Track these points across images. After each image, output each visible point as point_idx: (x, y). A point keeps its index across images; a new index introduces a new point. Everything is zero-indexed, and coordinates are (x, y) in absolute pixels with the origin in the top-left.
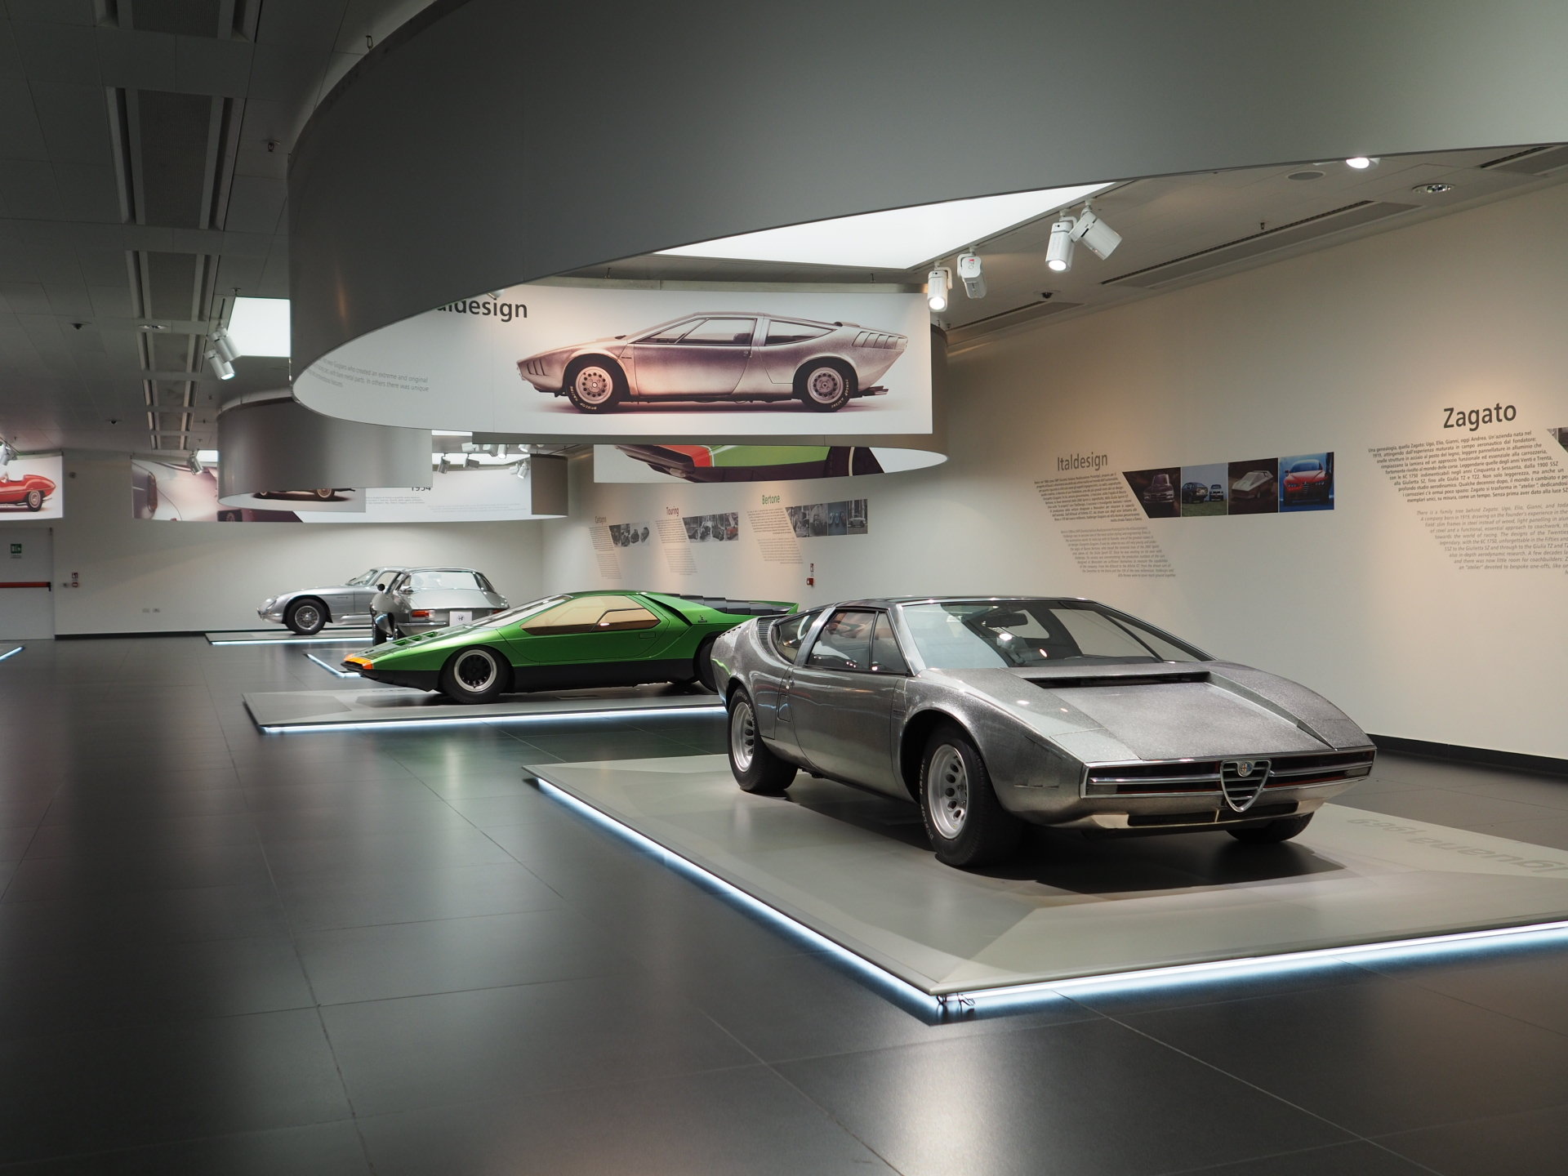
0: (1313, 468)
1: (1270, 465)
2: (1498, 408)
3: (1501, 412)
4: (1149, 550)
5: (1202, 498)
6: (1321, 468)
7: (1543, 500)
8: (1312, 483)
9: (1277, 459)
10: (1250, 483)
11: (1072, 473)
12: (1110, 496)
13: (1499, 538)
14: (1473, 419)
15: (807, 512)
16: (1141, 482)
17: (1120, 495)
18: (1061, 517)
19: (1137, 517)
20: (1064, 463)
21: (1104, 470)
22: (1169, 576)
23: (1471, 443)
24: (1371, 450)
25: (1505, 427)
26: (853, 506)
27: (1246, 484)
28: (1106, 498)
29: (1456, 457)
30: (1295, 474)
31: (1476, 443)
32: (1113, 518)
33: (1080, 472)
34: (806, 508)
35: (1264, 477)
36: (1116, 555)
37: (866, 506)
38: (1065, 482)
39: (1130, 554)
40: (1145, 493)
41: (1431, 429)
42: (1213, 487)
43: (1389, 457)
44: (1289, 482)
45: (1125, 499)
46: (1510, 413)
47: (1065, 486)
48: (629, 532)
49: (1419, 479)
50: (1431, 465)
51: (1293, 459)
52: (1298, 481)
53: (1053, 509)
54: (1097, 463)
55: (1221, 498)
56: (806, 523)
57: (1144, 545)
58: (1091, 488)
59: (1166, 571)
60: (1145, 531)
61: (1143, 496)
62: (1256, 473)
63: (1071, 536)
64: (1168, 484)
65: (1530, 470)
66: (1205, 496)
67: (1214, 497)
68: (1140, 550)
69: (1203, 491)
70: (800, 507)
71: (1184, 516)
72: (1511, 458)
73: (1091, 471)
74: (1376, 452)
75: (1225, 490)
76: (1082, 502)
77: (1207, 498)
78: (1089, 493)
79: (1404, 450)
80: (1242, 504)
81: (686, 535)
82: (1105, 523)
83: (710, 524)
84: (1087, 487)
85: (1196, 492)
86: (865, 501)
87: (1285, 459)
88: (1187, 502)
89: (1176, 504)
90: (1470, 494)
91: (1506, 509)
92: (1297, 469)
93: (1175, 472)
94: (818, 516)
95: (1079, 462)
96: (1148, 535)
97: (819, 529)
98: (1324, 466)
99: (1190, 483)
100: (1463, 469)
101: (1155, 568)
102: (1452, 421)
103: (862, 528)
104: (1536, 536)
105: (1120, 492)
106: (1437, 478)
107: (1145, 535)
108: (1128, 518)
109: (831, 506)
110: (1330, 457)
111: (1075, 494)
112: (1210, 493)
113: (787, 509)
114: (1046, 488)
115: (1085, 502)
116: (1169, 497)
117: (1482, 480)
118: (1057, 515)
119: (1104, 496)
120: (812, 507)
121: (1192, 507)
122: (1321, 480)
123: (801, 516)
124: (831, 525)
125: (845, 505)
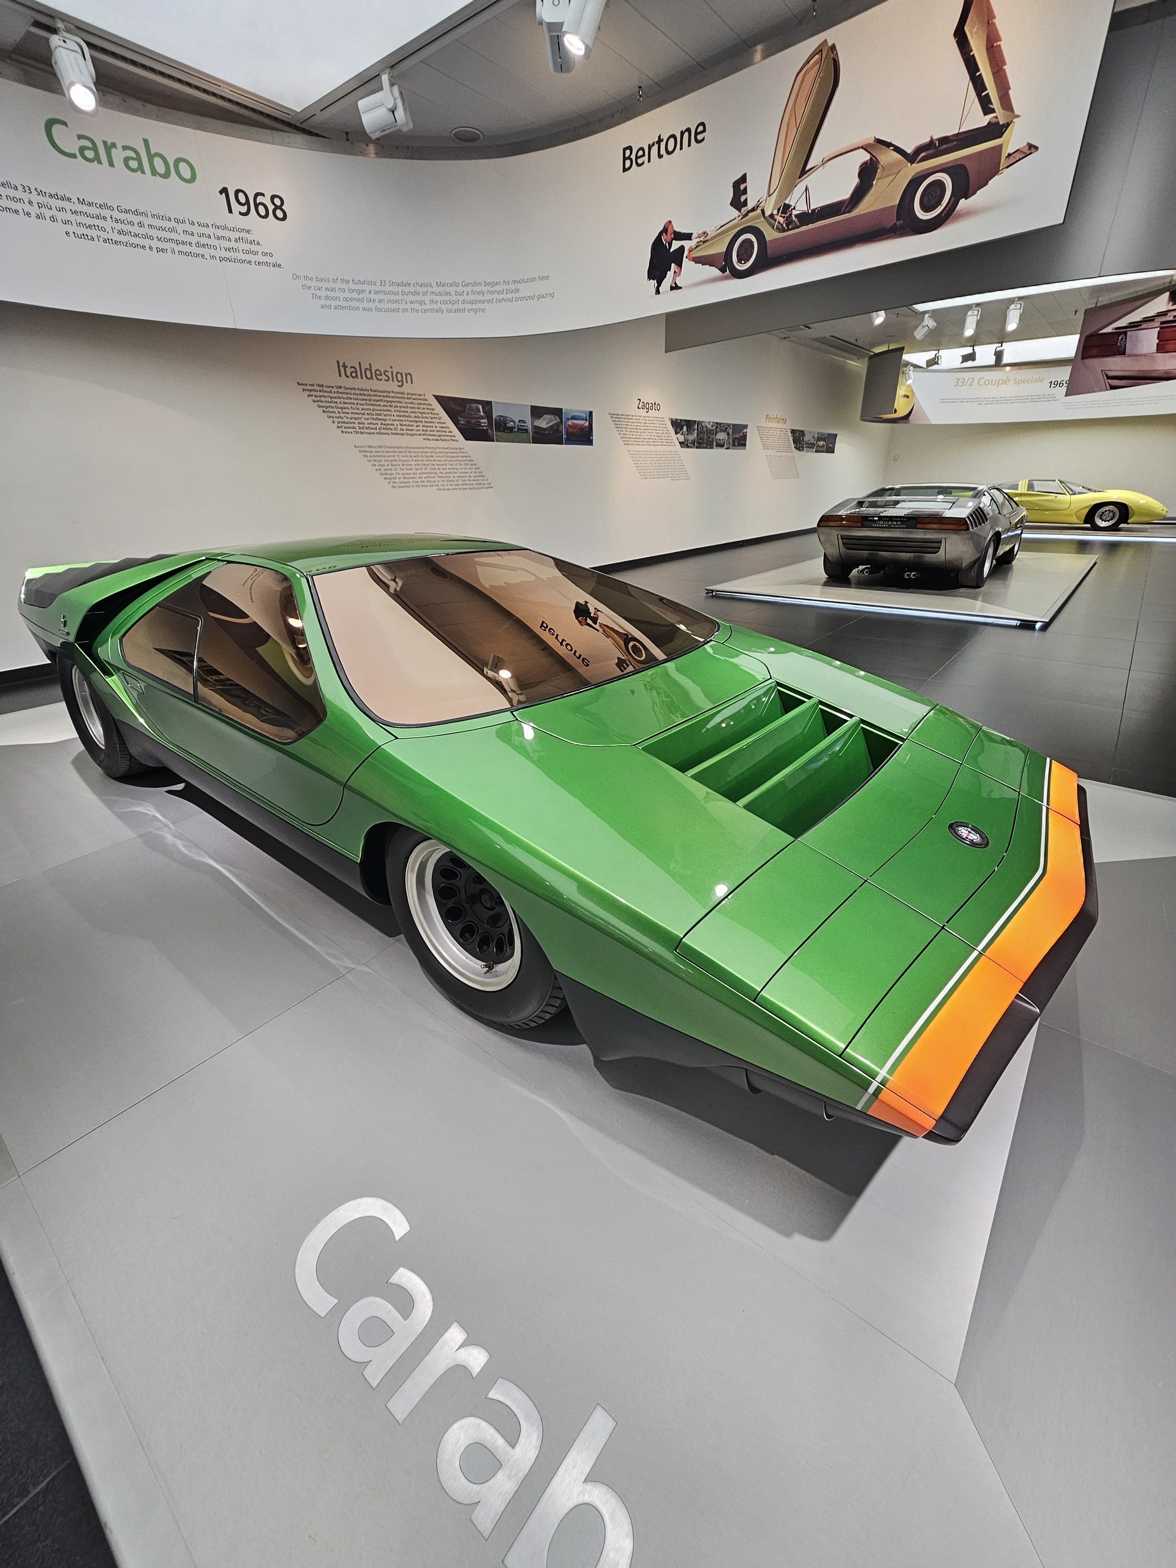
0: (583, 419)
1: (558, 412)
2: (655, 404)
3: (656, 406)
4: (467, 467)
5: (511, 429)
6: (586, 419)
7: (666, 449)
8: (582, 428)
9: (562, 409)
10: (546, 422)
12: (420, 415)
13: (653, 465)
14: (647, 407)
16: (455, 408)
17: (432, 416)
18: (352, 430)
19: (453, 438)
20: (350, 371)
21: (407, 388)
22: (487, 488)
23: (646, 418)
24: (609, 414)
25: (657, 413)
27: (544, 423)
28: (415, 417)
29: (641, 424)
30: (573, 421)
31: (648, 419)
32: (425, 437)
33: (374, 384)
35: (555, 420)
36: (432, 471)
38: (353, 392)
39: (448, 471)
40: (459, 418)
41: (632, 409)
42: (520, 421)
43: (616, 418)
44: (569, 426)
45: (439, 421)
46: (658, 407)
47: (352, 396)
49: (628, 433)
50: (632, 427)
51: (572, 411)
52: (574, 426)
53: (336, 420)
54: (400, 379)
55: (526, 430)
57: (462, 463)
58: (393, 404)
59: (484, 484)
60: (462, 451)
61: (458, 421)
62: (550, 416)
63: (371, 452)
64: (482, 414)
65: (663, 435)
66: (514, 428)
67: (521, 429)
68: (458, 467)
69: (512, 423)
71: (497, 441)
72: (658, 428)
73: (393, 386)
75: (529, 425)
76: (382, 417)
77: (516, 430)
78: (392, 409)
79: (623, 417)
80: (541, 437)
82: (418, 441)
84: (388, 402)
85: (506, 424)
88: (500, 431)
89: (489, 431)
90: (645, 443)
91: (656, 452)
92: (573, 418)
93: (487, 405)
95: (372, 374)
96: (465, 455)
98: (588, 419)
99: (502, 416)
100: (644, 431)
101: (474, 483)
102: (640, 406)
104: (664, 464)
105: (432, 413)
106: (634, 434)
107: (463, 455)
108: (443, 438)
110: (591, 413)
111: (372, 407)
112: (518, 426)
114: (321, 393)
115: (387, 418)
116: (483, 424)
117: (649, 437)
118: (344, 427)
119: (413, 415)
121: (504, 435)
122: (586, 427)
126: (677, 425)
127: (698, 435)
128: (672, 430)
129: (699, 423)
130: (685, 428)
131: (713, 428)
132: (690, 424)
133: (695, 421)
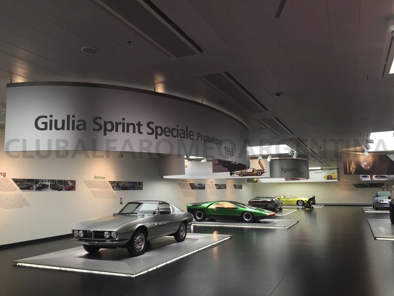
15: (119, 183)
26: (138, 183)
37: (142, 184)
70: (116, 182)
86: (142, 182)
94: (124, 184)
97: (124, 188)
103: (141, 189)
109: (129, 183)
120: (122, 182)
123: (116, 184)
124: (129, 187)
125: (135, 183)
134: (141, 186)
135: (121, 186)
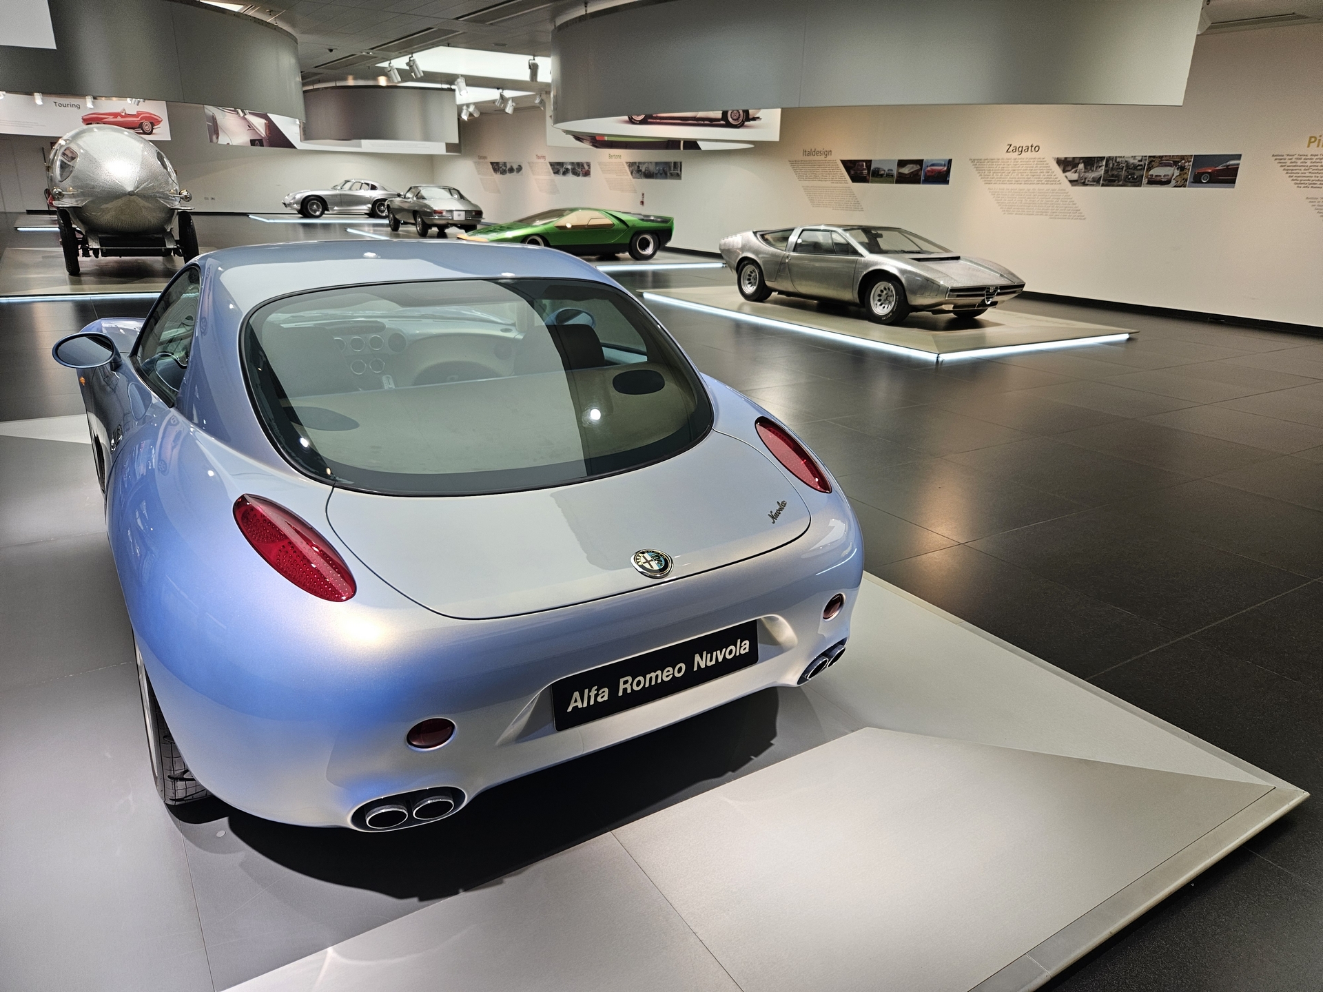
0: (941, 165)
1: (920, 162)
2: (1032, 146)
3: (1033, 148)
4: (850, 199)
5: (882, 175)
6: (945, 165)
7: (1045, 187)
8: (940, 172)
9: (924, 160)
10: (908, 169)
11: (811, 158)
13: (1023, 202)
14: (1020, 150)
15: (640, 166)
16: (850, 166)
18: (802, 179)
19: (846, 182)
20: (807, 153)
21: (829, 158)
23: (1017, 160)
24: (970, 160)
25: (1034, 155)
26: (672, 165)
27: (906, 170)
29: (1009, 166)
30: (932, 168)
31: (1020, 161)
32: (832, 181)
33: (816, 158)
34: (639, 163)
35: (916, 167)
36: (832, 199)
37: (681, 166)
38: (806, 162)
39: (838, 200)
41: (1000, 153)
42: (889, 170)
43: (978, 163)
44: (928, 171)
45: (840, 173)
46: (1037, 149)
47: (806, 164)
48: (506, 167)
49: (991, 174)
50: (997, 169)
51: (932, 160)
52: (932, 171)
53: (798, 174)
54: (826, 154)
55: (892, 176)
56: (639, 171)
57: (848, 196)
58: (820, 166)
60: (849, 189)
61: (850, 172)
62: (911, 165)
63: (807, 189)
64: (865, 167)
65: (1042, 174)
66: (884, 174)
67: (888, 175)
68: (845, 197)
69: (883, 172)
70: (635, 163)
71: (871, 182)
72: (1034, 169)
73: (822, 157)
74: (973, 161)
75: (895, 172)
76: (815, 173)
78: (820, 169)
79: (986, 161)
80: (902, 179)
81: (552, 172)
82: (828, 184)
83: (569, 167)
84: (818, 165)
85: (879, 172)
86: (681, 163)
87: (927, 160)
88: (874, 177)
89: (868, 177)
90: (1013, 182)
91: (1029, 190)
92: (933, 165)
93: (869, 162)
94: (648, 168)
95: (815, 153)
96: (851, 191)
97: (649, 175)
98: (947, 165)
99: (877, 168)
100: (1012, 171)
101: (851, 208)
102: (1011, 150)
103: (678, 176)
104: (1039, 202)
105: (838, 170)
106: (999, 174)
108: (840, 181)
109: (657, 164)
110: (950, 161)
111: (811, 169)
112: (887, 173)
113: (627, 163)
114: (794, 164)
115: (817, 173)
116: (865, 173)
117: (1020, 176)
119: (828, 171)
120: (644, 163)
121: (876, 179)
122: (944, 171)
123: (636, 167)
124: (656, 174)
125: (667, 164)
126: (1066, 164)
127: (1106, 172)
128: (1057, 170)
129: (1109, 159)
130: (1081, 166)
131: (1140, 163)
132: (1090, 162)
133: (1102, 158)
134: (679, 172)
135: (643, 170)
